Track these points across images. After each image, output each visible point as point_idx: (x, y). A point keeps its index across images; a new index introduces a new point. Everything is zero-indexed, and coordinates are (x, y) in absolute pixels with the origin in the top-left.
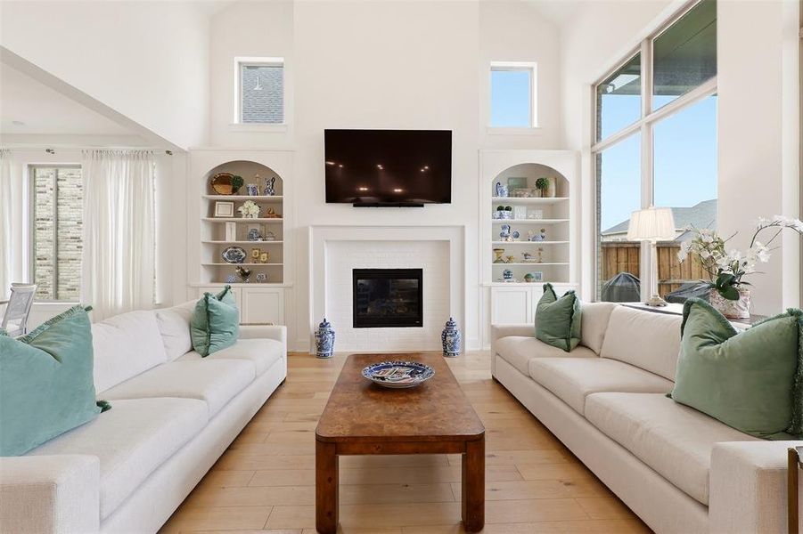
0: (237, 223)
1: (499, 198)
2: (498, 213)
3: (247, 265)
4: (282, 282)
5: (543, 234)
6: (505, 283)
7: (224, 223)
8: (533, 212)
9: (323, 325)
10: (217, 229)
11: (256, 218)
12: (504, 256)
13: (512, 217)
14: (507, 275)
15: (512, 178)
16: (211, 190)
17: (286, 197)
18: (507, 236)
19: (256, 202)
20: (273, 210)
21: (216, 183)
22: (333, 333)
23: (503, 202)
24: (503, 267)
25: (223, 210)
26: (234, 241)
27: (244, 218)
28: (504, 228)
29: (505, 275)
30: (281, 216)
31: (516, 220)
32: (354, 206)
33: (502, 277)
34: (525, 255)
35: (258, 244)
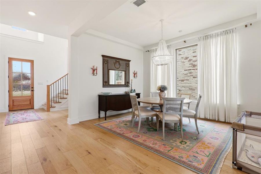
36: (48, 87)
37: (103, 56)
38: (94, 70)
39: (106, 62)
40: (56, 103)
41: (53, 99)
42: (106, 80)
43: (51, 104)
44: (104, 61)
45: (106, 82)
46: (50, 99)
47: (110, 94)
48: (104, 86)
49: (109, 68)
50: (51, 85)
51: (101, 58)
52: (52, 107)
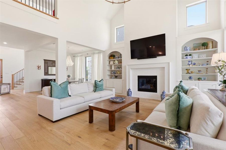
0: (114, 65)
1: (186, 52)
2: (185, 57)
3: (116, 75)
4: (122, 79)
5: (208, 63)
6: (189, 81)
7: (112, 66)
8: (202, 55)
9: (129, 90)
10: (111, 67)
11: (117, 64)
12: (190, 72)
13: (192, 58)
14: (190, 78)
15: (195, 44)
16: (109, 59)
17: (123, 59)
18: (190, 65)
19: (117, 60)
20: (120, 62)
21: (110, 57)
22: (131, 92)
23: (187, 53)
24: (189, 75)
25: (112, 63)
26: (114, 69)
27: (115, 64)
28: (189, 62)
29: (189, 78)
30: (122, 63)
31: (193, 59)
32: (138, 59)
33: (188, 79)
34: (199, 71)
35: (118, 70)
36: (13, 75)
37: (44, 60)
38: (39, 67)
39: (46, 63)
40: (18, 84)
41: (15, 83)
42: (46, 72)
43: (14, 85)
44: (45, 62)
45: (46, 73)
46: (13, 82)
47: (48, 79)
48: (45, 75)
49: (48, 66)
50: (14, 74)
51: (44, 61)
52: (15, 87)
